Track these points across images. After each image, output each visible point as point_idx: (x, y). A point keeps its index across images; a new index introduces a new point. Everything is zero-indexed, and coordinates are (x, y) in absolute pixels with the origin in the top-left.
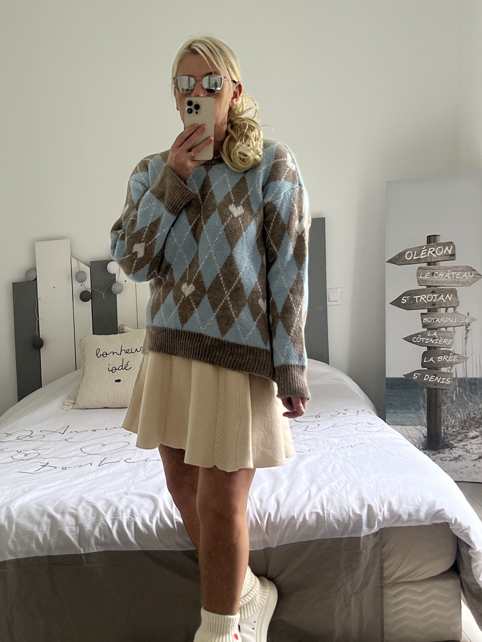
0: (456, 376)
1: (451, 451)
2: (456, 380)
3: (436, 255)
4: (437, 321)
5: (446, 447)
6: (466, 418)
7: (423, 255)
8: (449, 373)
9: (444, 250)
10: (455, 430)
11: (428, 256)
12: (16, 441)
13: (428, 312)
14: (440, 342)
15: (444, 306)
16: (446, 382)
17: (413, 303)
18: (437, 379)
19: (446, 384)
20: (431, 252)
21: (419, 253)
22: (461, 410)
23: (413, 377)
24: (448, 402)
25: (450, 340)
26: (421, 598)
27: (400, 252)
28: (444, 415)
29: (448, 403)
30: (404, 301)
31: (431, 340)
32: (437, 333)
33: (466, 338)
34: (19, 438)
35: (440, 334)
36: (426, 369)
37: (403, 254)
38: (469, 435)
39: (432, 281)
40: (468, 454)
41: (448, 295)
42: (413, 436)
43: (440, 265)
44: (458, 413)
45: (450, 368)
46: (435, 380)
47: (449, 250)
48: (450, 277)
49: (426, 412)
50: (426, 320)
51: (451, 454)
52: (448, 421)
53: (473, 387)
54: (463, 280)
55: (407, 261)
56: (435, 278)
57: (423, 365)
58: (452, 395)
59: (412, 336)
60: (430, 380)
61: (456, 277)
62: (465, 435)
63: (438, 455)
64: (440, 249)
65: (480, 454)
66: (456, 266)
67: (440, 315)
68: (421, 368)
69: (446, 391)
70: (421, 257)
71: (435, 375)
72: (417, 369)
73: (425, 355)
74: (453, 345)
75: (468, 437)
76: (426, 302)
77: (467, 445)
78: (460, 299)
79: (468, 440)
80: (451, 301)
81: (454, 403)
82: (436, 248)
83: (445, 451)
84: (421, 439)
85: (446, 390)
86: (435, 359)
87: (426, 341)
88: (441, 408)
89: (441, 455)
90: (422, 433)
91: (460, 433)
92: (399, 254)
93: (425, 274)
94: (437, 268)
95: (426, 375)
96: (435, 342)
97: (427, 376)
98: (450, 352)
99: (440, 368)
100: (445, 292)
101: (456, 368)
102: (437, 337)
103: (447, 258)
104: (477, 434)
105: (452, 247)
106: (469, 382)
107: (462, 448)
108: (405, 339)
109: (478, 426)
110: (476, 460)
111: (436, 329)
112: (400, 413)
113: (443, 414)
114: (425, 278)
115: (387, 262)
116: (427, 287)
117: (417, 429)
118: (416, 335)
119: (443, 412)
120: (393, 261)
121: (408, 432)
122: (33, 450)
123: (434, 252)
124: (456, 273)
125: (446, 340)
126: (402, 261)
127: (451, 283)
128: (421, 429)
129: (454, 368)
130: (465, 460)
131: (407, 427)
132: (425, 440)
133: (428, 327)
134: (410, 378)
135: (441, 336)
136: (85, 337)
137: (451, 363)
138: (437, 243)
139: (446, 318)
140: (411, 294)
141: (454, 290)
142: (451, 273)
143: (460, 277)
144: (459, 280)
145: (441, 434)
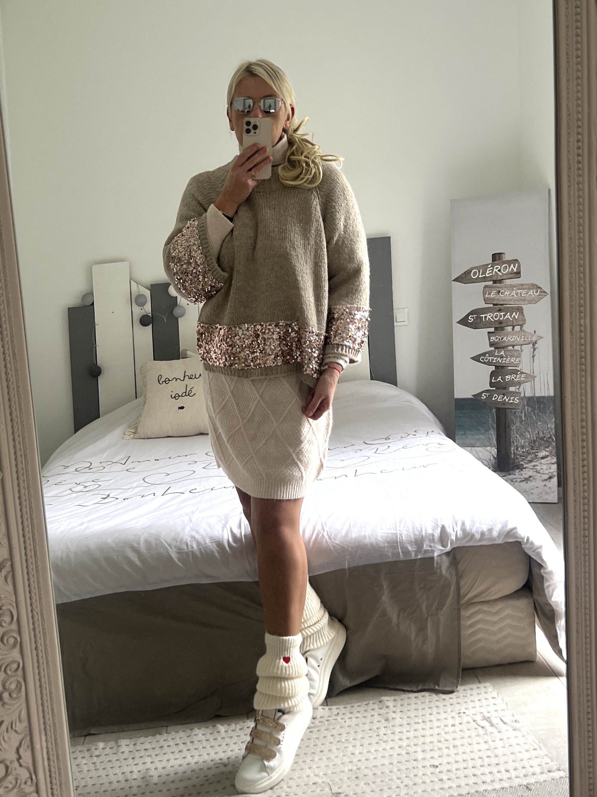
0: (524, 395)
1: (521, 472)
3: (502, 273)
4: (504, 339)
5: (517, 468)
6: (535, 438)
7: (488, 274)
8: (517, 393)
9: (509, 268)
10: (525, 451)
11: (494, 274)
13: (495, 331)
14: (507, 361)
15: (511, 324)
17: (480, 322)
18: (505, 399)
19: (515, 403)
20: (497, 270)
21: (485, 271)
22: (530, 429)
23: (482, 397)
25: (517, 359)
26: (495, 619)
27: (466, 270)
28: (513, 436)
31: (499, 359)
32: (504, 352)
33: (533, 357)
35: (508, 353)
36: (494, 389)
37: (468, 272)
38: (539, 455)
39: (498, 300)
40: (539, 475)
41: (514, 313)
42: (483, 458)
43: (507, 283)
44: (527, 433)
45: (518, 387)
47: (515, 268)
48: (517, 295)
49: (496, 433)
51: (522, 475)
52: (518, 441)
54: (529, 298)
55: (474, 280)
56: (501, 297)
57: (491, 384)
59: (479, 356)
60: (498, 400)
61: (522, 295)
62: (535, 455)
63: (508, 477)
64: (505, 267)
65: (550, 474)
66: (521, 284)
67: (507, 333)
68: (489, 388)
70: (487, 275)
71: (504, 394)
72: (486, 389)
73: (493, 374)
74: (521, 364)
75: (538, 457)
76: (493, 320)
77: (537, 465)
78: (526, 318)
79: (538, 460)
80: (517, 319)
82: (501, 266)
83: (515, 472)
84: (491, 460)
85: (515, 409)
86: (503, 378)
88: (510, 428)
89: (512, 477)
90: (492, 455)
91: (530, 454)
92: (465, 272)
93: (491, 293)
94: (503, 286)
95: (495, 395)
96: (502, 361)
98: (518, 371)
99: (508, 388)
100: (511, 310)
101: (524, 387)
102: (504, 356)
103: (513, 276)
104: (547, 454)
105: (517, 265)
107: (532, 469)
108: (473, 358)
109: (547, 445)
110: (546, 480)
111: (503, 348)
114: (491, 296)
115: (453, 281)
116: (493, 306)
117: (487, 451)
118: (484, 354)
119: (512, 432)
120: (460, 279)
123: (499, 271)
124: (522, 291)
125: (514, 359)
126: (468, 280)
127: (518, 301)
128: (491, 451)
129: (522, 387)
130: (536, 481)
131: (477, 449)
132: (495, 462)
133: (495, 346)
134: (479, 398)
135: (509, 355)
136: (146, 363)
137: (519, 383)
138: (502, 261)
139: (513, 336)
140: (477, 313)
141: (521, 308)
142: (517, 291)
143: (526, 295)
144: (525, 298)
145: (511, 455)
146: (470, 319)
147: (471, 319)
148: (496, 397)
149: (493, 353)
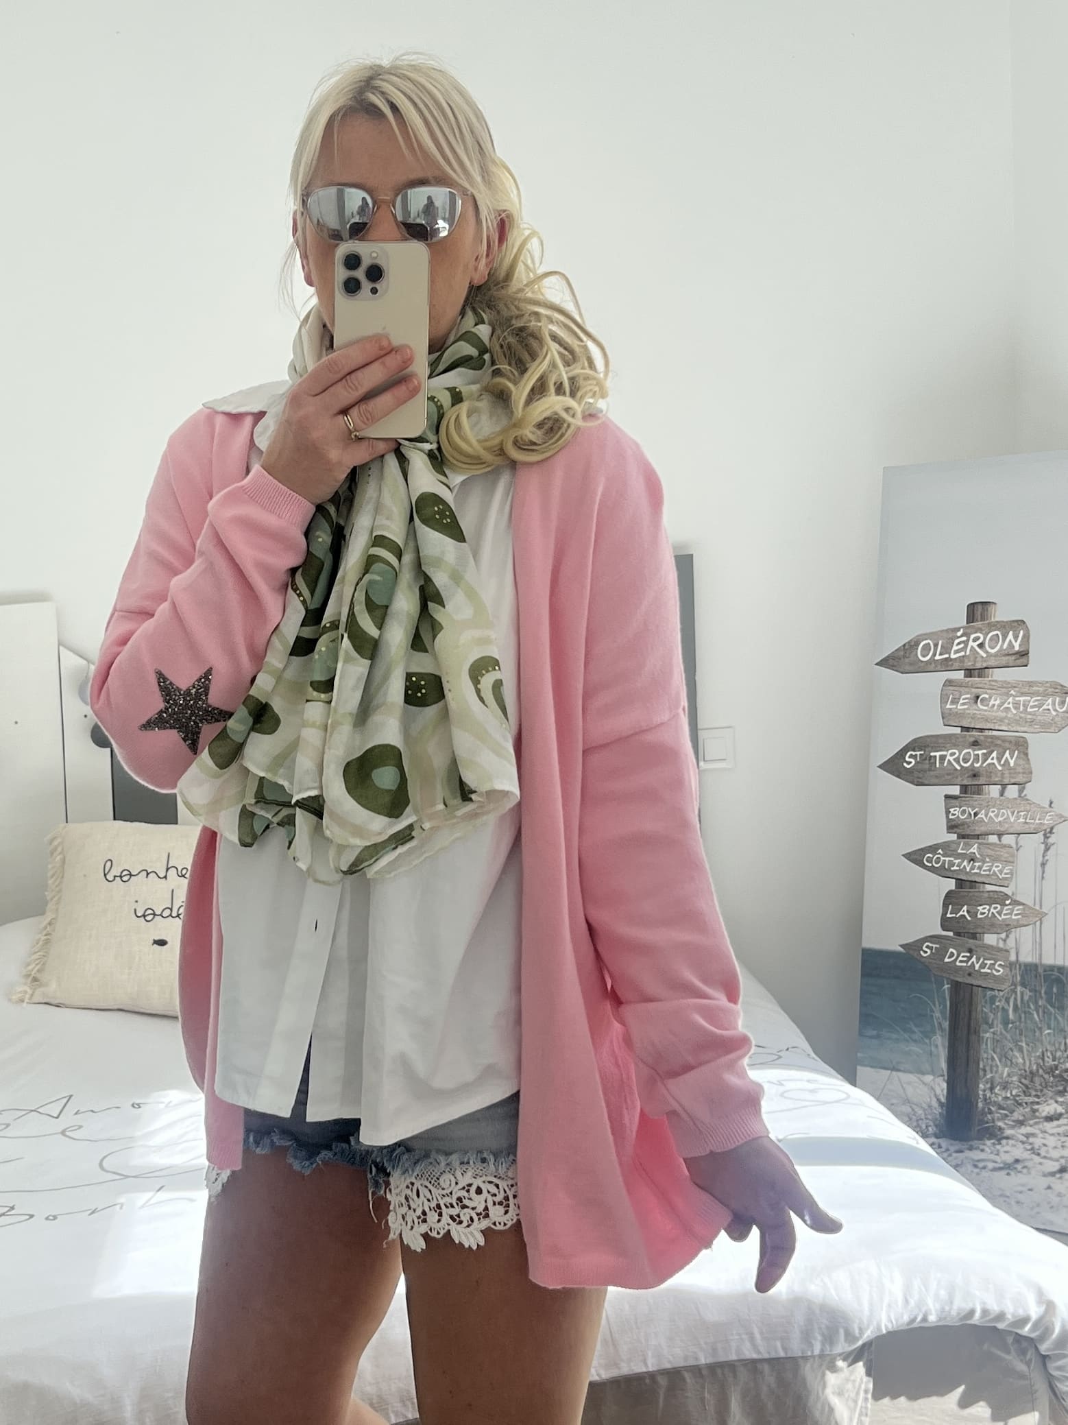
0: (1017, 957)
1: (998, 1147)
2: (1015, 969)
3: (986, 652)
4: (979, 816)
5: (988, 1135)
6: (1034, 1068)
7: (956, 652)
8: (1000, 950)
9: (1004, 641)
10: (1009, 1095)
11: (968, 653)
13: (960, 793)
14: (984, 871)
15: (997, 779)
17: (930, 770)
18: (973, 962)
19: (995, 975)
20: (975, 645)
21: (947, 646)
22: (1024, 1044)
23: (922, 952)
24: (995, 1022)
25: (1007, 868)
27: (907, 641)
28: (985, 1056)
29: (995, 1026)
30: (909, 763)
31: (965, 863)
32: (978, 848)
33: (1043, 865)
35: (986, 851)
36: (951, 934)
37: (911, 646)
38: (1040, 1110)
39: (973, 717)
40: (1037, 1159)
41: (1008, 752)
42: (915, 1101)
43: (994, 678)
44: (1017, 1054)
45: (1003, 936)
46: (970, 963)
47: (1016, 641)
48: (1015, 708)
49: (947, 1044)
50: (956, 812)
51: (998, 1155)
52: (995, 1069)
53: (1055, 990)
54: (1044, 717)
55: (922, 664)
56: (980, 710)
57: (945, 923)
58: (1006, 1007)
59: (924, 851)
60: (958, 964)
61: (1029, 710)
62: (1032, 1108)
63: (968, 1153)
64: (995, 637)
65: (1063, 1161)
66: (1027, 683)
67: (988, 802)
68: (939, 931)
70: (953, 656)
71: (970, 951)
72: (931, 935)
73: (950, 898)
74: (1014, 879)
75: (1037, 1114)
76: (959, 768)
77: (1033, 1135)
78: (1034, 767)
79: (1037, 1123)
80: (1015, 769)
81: (1010, 1026)
82: (986, 636)
83: (984, 1144)
84: (932, 1110)
86: (972, 909)
87: (953, 867)
88: (979, 1036)
89: (975, 1155)
90: (935, 1095)
91: (1020, 1104)
92: (904, 645)
93: (959, 699)
94: (985, 684)
95: (951, 950)
96: (972, 868)
97: (952, 953)
98: (1007, 896)
99: (982, 935)
100: (1000, 745)
101: (1018, 937)
102: (978, 856)
103: (1011, 660)
104: (1060, 1109)
105: (1022, 632)
106: (1044, 975)
107: (1023, 1143)
108: (908, 856)
109: (1061, 1088)
110: (1053, 1174)
111: (978, 837)
112: (889, 1039)
113: (985, 1052)
114: (959, 707)
115: (877, 664)
116: (962, 731)
117: (924, 1083)
118: (933, 849)
119: (983, 1047)
120: (890, 662)
121: (904, 1089)
123: (981, 646)
124: (1029, 698)
125: (998, 866)
127: (1017, 722)
128: (932, 1083)
129: (1012, 936)
130: (1029, 1173)
132: (940, 1113)
133: (958, 831)
134: (915, 955)
135: (988, 856)
137: (1008, 925)
138: (988, 621)
139: (1002, 811)
140: (925, 746)
141: (1022, 739)
142: (1017, 699)
143: (1037, 709)
144: (1034, 717)
145: (977, 1103)
146: (907, 759)
147: (910, 762)
148: (952, 954)
149: (954, 846)
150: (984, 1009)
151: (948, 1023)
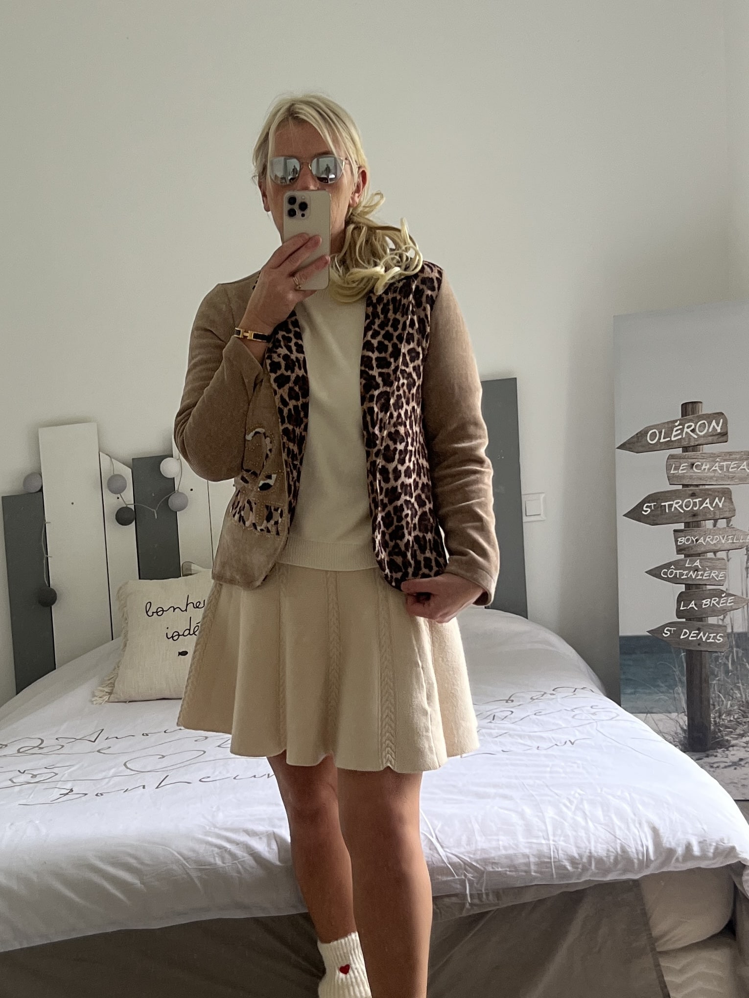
0: (732, 629)
1: (726, 752)
2: (731, 637)
3: (697, 435)
4: (699, 541)
5: (719, 746)
7: (675, 436)
8: (719, 626)
9: (709, 427)
10: (732, 719)
11: (684, 436)
12: (16, 755)
13: (685, 527)
14: (705, 577)
15: (711, 516)
16: (717, 641)
17: (662, 514)
18: (701, 636)
19: (717, 643)
20: (689, 430)
21: (670, 432)
22: (740, 685)
23: (664, 634)
24: (719, 673)
25: (721, 573)
27: (639, 431)
28: (714, 695)
29: (719, 675)
31: (691, 573)
32: (700, 562)
33: (747, 568)
34: (21, 750)
35: (705, 563)
36: (684, 620)
37: (642, 434)
39: (691, 478)
41: (717, 498)
42: (665, 731)
43: (704, 452)
44: (736, 692)
45: (722, 617)
46: (698, 637)
47: (718, 426)
48: (721, 470)
49: (685, 692)
51: (727, 757)
52: (721, 703)
54: (741, 474)
55: (650, 446)
56: (695, 473)
57: (679, 614)
58: (727, 663)
59: (660, 568)
60: (690, 638)
61: (730, 470)
63: (706, 760)
64: (703, 425)
66: (729, 453)
67: (705, 532)
68: (675, 619)
69: (717, 654)
70: (673, 439)
71: (699, 629)
72: (669, 622)
73: (681, 598)
74: (727, 581)
76: (683, 512)
78: (737, 506)
80: (723, 509)
81: (730, 674)
82: (696, 424)
83: (717, 752)
84: (677, 734)
85: (716, 652)
86: (698, 603)
87: (683, 576)
88: (708, 682)
89: (711, 760)
91: (741, 724)
92: (637, 434)
93: (680, 466)
94: (698, 456)
95: (685, 630)
96: (697, 576)
97: (685, 632)
98: (723, 592)
99: (706, 618)
100: (710, 494)
101: (732, 617)
102: (700, 567)
103: (715, 438)
105: (721, 420)
107: (744, 747)
108: (650, 572)
111: (699, 555)
113: (713, 693)
114: (680, 472)
115: (618, 448)
116: (683, 487)
117: (671, 719)
118: (668, 566)
119: (712, 690)
120: (627, 446)
121: (656, 724)
122: (46, 768)
123: (693, 431)
124: (730, 463)
125: (715, 573)
126: (643, 446)
127: (722, 479)
128: (676, 718)
129: (728, 617)
131: (656, 716)
132: (684, 737)
133: (685, 552)
134: (659, 636)
135: (707, 566)
136: (126, 583)
137: (724, 610)
138: (697, 415)
139: (715, 537)
140: (657, 500)
141: (727, 490)
142: (721, 464)
143: (736, 469)
144: (734, 474)
145: (710, 726)
146: (645, 509)
147: (647, 510)
150: (711, 666)
151: (686, 678)
